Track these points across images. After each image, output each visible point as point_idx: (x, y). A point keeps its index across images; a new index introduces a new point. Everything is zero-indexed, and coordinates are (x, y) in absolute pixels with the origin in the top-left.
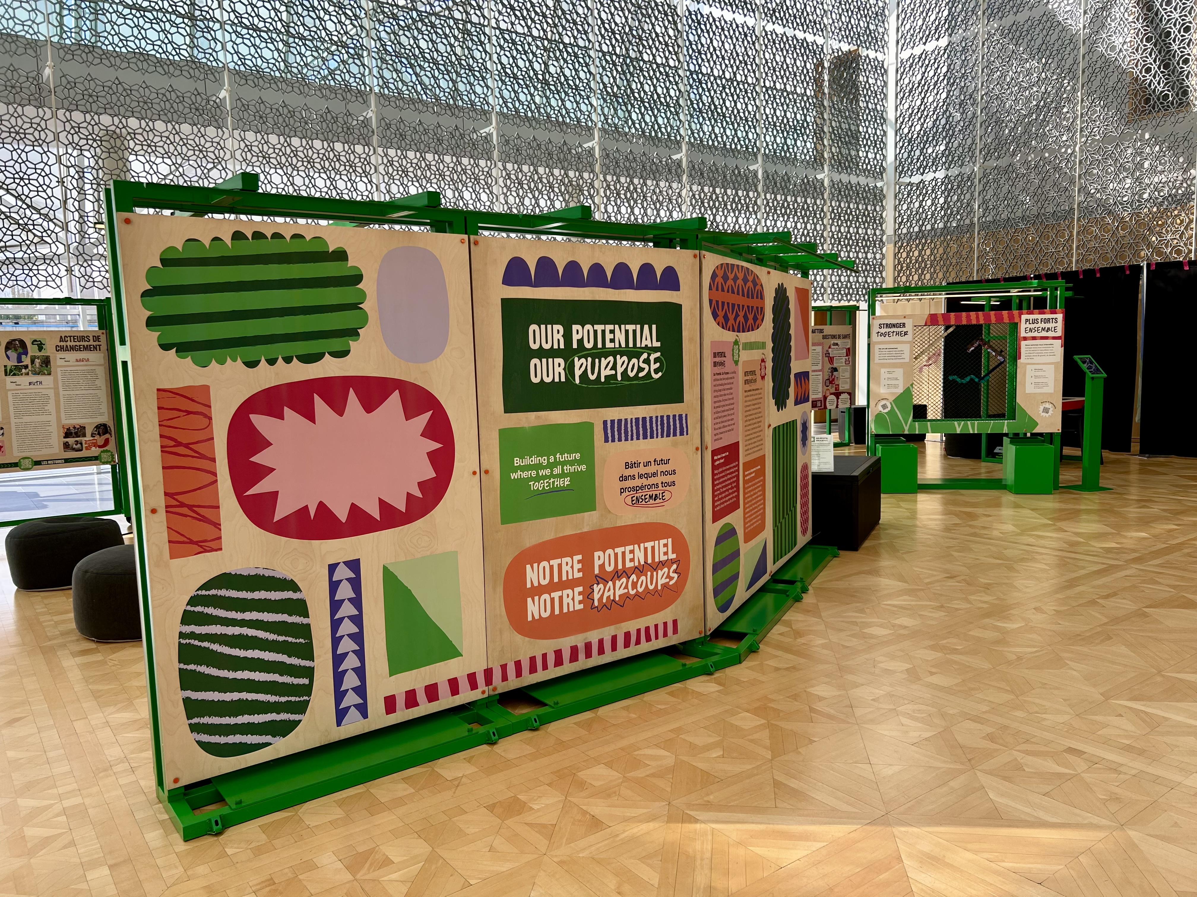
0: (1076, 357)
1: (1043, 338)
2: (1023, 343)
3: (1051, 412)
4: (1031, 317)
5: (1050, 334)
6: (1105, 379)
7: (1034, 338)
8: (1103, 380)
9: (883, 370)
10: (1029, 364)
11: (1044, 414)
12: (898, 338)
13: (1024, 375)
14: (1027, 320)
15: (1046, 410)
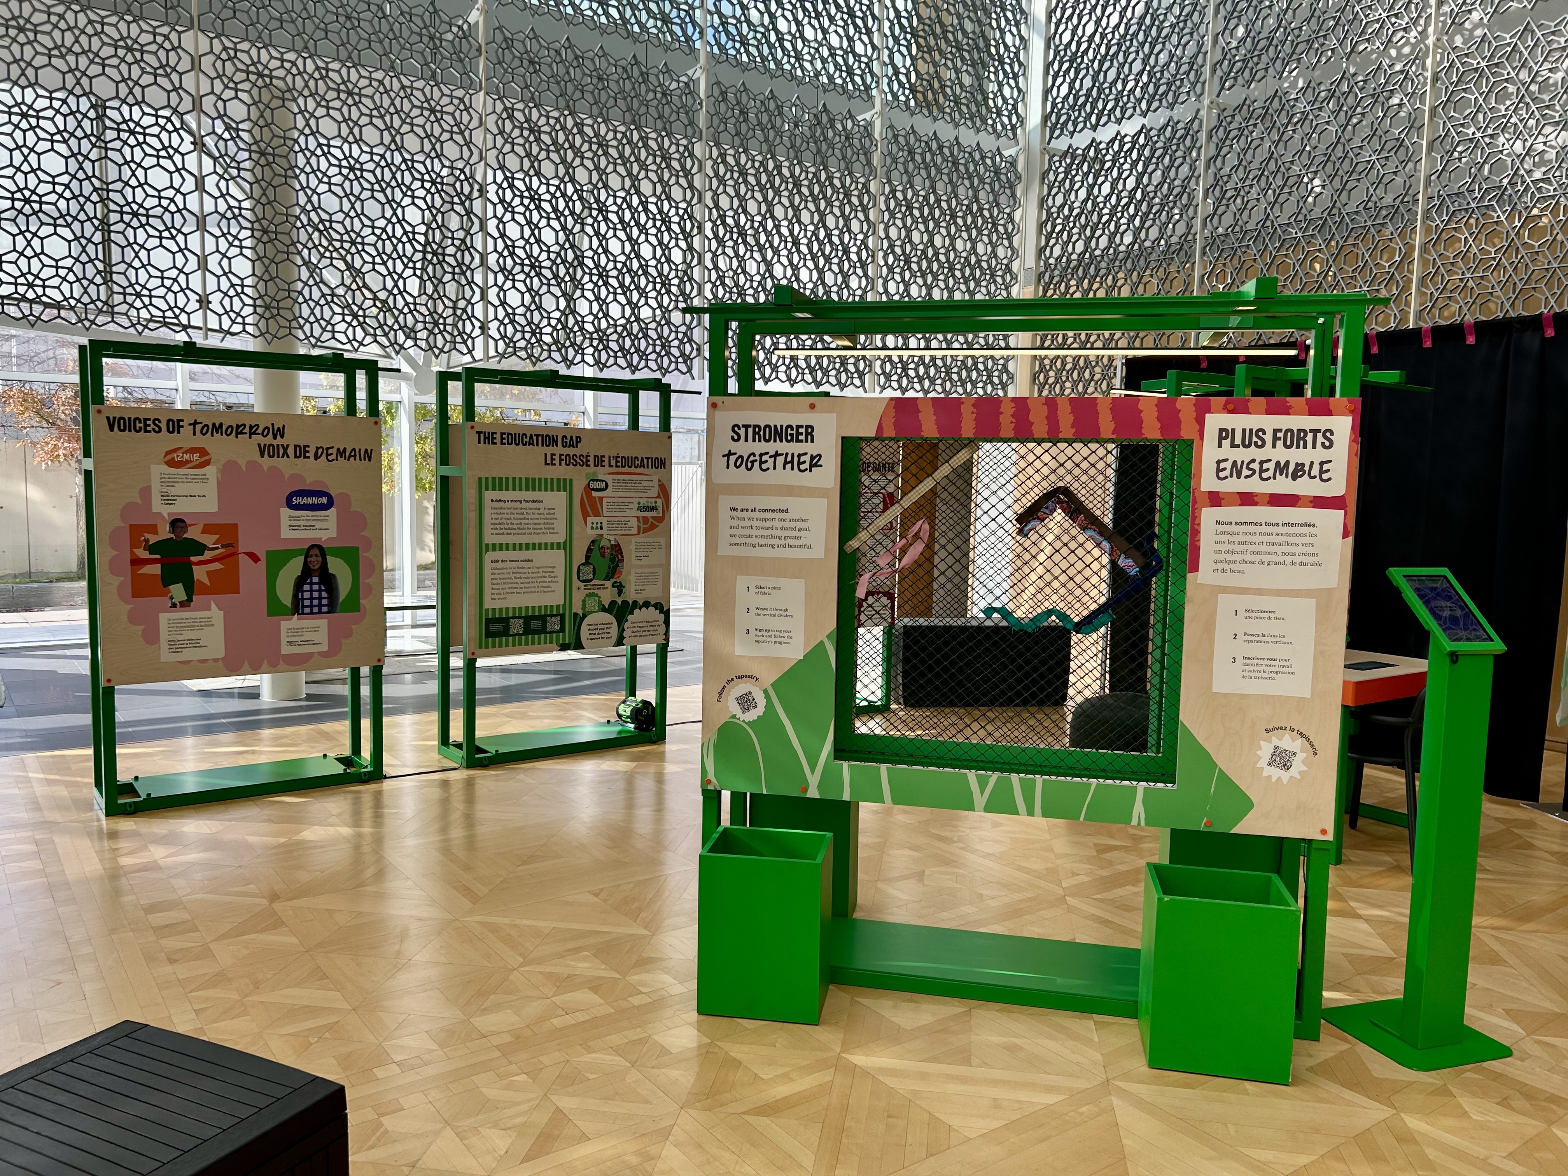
0: (1397, 574)
1: (1277, 500)
2: (1208, 516)
3: (1298, 765)
4: (1239, 422)
5: (1305, 487)
6: (1498, 658)
7: (1247, 499)
8: (1490, 664)
9: (742, 581)
10: (1225, 590)
11: (1275, 773)
12: (792, 477)
13: (1210, 627)
14: (1224, 434)
15: (1283, 760)
